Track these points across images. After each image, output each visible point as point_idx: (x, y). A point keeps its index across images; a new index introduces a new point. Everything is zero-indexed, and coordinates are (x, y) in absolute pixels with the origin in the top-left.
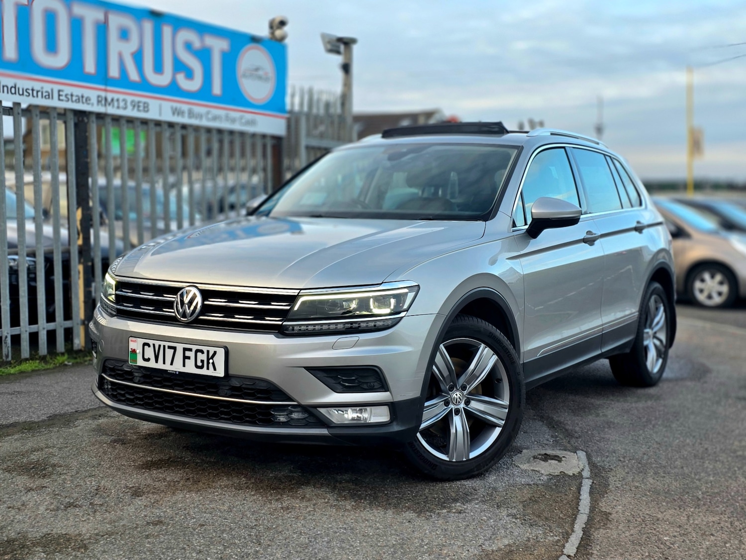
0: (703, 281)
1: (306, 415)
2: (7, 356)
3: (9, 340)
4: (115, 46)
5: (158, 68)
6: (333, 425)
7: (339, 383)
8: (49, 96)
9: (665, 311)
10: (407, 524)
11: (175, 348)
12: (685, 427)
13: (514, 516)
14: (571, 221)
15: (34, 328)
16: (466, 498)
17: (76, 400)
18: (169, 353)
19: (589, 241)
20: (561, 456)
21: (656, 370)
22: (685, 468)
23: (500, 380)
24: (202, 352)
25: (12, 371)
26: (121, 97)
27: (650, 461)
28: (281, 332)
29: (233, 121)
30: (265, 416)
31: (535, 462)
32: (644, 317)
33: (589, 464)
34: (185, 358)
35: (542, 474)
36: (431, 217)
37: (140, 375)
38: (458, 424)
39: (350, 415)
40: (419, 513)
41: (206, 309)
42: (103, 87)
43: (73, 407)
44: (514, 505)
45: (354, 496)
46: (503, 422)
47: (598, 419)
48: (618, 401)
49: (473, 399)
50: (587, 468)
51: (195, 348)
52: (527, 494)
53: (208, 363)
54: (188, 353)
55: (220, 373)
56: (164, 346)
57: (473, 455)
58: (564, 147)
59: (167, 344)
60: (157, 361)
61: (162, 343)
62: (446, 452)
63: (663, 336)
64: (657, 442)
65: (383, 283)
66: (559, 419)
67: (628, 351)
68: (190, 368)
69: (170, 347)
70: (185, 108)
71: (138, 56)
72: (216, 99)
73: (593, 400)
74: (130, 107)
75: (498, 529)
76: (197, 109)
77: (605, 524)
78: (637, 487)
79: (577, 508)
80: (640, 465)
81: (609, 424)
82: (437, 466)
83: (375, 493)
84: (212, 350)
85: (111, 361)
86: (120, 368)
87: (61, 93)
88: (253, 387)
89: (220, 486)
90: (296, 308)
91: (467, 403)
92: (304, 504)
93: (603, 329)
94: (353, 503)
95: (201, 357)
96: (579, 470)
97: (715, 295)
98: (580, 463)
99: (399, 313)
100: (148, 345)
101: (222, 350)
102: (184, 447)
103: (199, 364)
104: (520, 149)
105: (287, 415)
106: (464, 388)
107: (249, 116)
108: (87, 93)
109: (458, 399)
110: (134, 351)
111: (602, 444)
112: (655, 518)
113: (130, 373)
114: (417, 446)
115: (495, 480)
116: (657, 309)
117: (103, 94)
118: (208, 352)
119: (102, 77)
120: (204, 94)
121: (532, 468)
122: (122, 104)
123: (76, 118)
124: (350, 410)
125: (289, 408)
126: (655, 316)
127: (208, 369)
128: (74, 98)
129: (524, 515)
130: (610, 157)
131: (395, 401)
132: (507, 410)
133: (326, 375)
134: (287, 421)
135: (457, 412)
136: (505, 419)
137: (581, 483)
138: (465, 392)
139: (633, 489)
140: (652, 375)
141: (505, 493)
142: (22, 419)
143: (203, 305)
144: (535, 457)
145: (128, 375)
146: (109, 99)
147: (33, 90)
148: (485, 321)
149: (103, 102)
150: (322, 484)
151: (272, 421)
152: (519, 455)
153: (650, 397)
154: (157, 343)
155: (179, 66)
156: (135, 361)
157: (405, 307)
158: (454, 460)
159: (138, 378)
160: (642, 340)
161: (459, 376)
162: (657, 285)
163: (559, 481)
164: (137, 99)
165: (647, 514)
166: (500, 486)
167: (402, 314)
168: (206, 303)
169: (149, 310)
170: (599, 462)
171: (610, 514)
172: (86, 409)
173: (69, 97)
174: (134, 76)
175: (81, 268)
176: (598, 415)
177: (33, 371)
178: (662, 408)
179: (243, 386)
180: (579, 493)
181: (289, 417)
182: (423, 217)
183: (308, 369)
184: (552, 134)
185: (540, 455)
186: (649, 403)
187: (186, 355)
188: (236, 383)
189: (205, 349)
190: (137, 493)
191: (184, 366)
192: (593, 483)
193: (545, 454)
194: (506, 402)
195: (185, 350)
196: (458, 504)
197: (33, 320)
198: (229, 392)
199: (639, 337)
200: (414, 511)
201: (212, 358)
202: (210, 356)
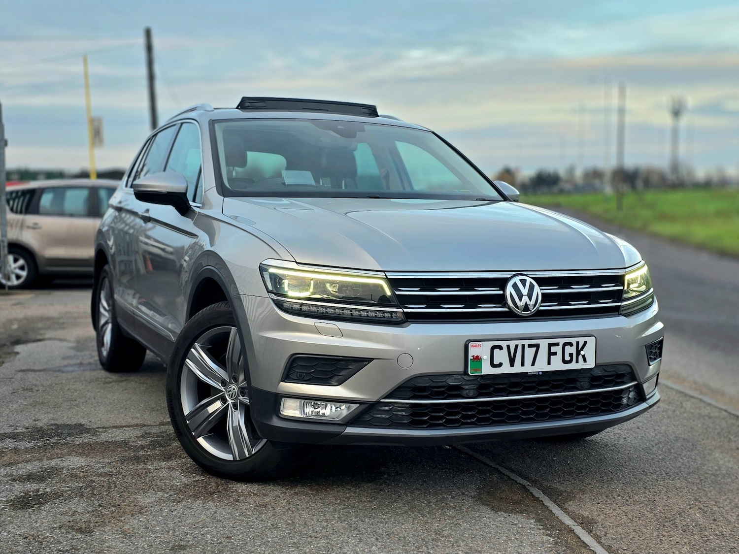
1: (635, 393)
11: (537, 346)
18: (530, 352)
24: (571, 344)
28: (620, 313)
30: (617, 402)
34: (550, 354)
51: (561, 341)
53: (578, 356)
54: (553, 349)
55: (591, 364)
56: (523, 346)
59: (527, 343)
60: (512, 364)
61: (520, 343)
68: (557, 365)
69: (530, 346)
84: (581, 341)
85: (424, 378)
88: (614, 373)
90: (625, 288)
100: (501, 348)
101: (594, 339)
103: (567, 358)
105: (626, 397)
110: (478, 358)
113: (458, 388)
118: (578, 343)
127: (577, 362)
133: (649, 350)
134: (627, 403)
145: (455, 390)
151: (622, 405)
154: (512, 344)
156: (479, 370)
169: (456, 309)
179: (605, 374)
181: (628, 399)
183: (646, 346)
187: (552, 351)
189: (573, 341)
191: (549, 363)
195: (550, 345)
198: (589, 384)
201: (582, 349)
202: (580, 347)
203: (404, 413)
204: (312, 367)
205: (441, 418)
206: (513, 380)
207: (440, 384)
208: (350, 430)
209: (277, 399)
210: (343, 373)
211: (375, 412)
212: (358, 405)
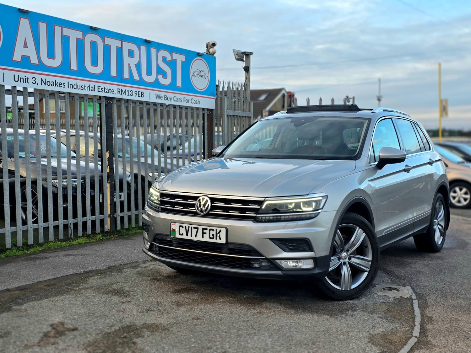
0: (455, 192)
1: (269, 264)
2: (71, 235)
3: (72, 226)
4: (127, 60)
5: (149, 73)
6: (284, 269)
7: (287, 247)
8: (93, 89)
9: (444, 209)
10: (326, 321)
11: (198, 228)
12: (462, 274)
13: (381, 318)
14: (401, 160)
15: (84, 219)
16: (353, 309)
17: (119, 258)
18: (194, 231)
19: (407, 170)
20: (398, 288)
21: (439, 243)
22: (467, 295)
23: (366, 247)
24: (213, 230)
25: (74, 243)
26: (130, 89)
27: (447, 291)
28: (255, 220)
29: (188, 101)
30: (247, 264)
31: (385, 291)
32: (434, 212)
33: (414, 292)
34: (203, 233)
35: (390, 298)
36: (325, 158)
37: (177, 242)
38: (346, 271)
39: (291, 264)
40: (331, 316)
41: (213, 208)
42: (121, 84)
43: (118, 262)
44: (380, 312)
45: (293, 307)
46: (369, 269)
47: (412, 269)
48: (420, 260)
49: (353, 257)
50: (414, 295)
51: (209, 228)
52: (384, 307)
53: (217, 236)
54: (205, 231)
55: (223, 241)
56: (192, 227)
57: (353, 287)
58: (391, 118)
59: (193, 226)
60: (187, 235)
61: (190, 226)
62: (339, 285)
63: (443, 224)
64: (448, 281)
65: (309, 194)
66: (390, 269)
67: (425, 232)
68: (206, 239)
69: (194, 228)
70: (162, 94)
71: (138, 66)
72: (179, 89)
73: (406, 260)
74: (134, 95)
75: (375, 324)
76: (169, 95)
77: (431, 322)
78: (443, 304)
79: (414, 314)
80: (442, 293)
81: (419, 272)
82: (335, 292)
83: (303, 306)
84: (219, 229)
85: (159, 235)
86: (165, 239)
87: (99, 88)
88: (241, 249)
89: (220, 301)
90: (263, 207)
91: (350, 259)
92: (268, 311)
93: (414, 220)
94: (294, 311)
95: (212, 233)
96: (410, 296)
97: (462, 200)
98: (409, 292)
99: (318, 210)
100: (182, 227)
101: (225, 229)
102: (191, 282)
103: (211, 236)
104: (370, 120)
105: (259, 264)
106: (348, 251)
107: (196, 99)
108: (112, 87)
109: (345, 257)
110: (174, 230)
111: (418, 283)
112: (457, 319)
113: (171, 242)
114: (325, 282)
115: (365, 300)
116: (440, 208)
117: (120, 88)
119: (120, 78)
120: (172, 86)
121: (384, 294)
122: (130, 93)
123: (106, 101)
124: (291, 261)
125: (261, 260)
126: (439, 212)
127: (216, 239)
128: (106, 90)
129: (387, 318)
130: (413, 122)
131: (317, 256)
132: (371, 263)
133: (280, 243)
134: (259, 267)
135: (345, 263)
136: (369, 267)
137: (412, 302)
138: (349, 253)
139: (441, 305)
140: (438, 246)
141: (373, 307)
142: (94, 268)
143: (212, 206)
144: (384, 289)
145: (170, 243)
146: (124, 91)
147: (85, 86)
148: (359, 215)
149: (120, 92)
150: (274, 301)
151: (251, 267)
152: (375, 288)
153: (438, 258)
154: (187, 226)
155: (160, 71)
156: (175, 235)
157: (321, 207)
158: (343, 290)
159: (175, 245)
160: (433, 226)
161: (346, 244)
162: (440, 195)
163: (400, 301)
164: (138, 90)
165: (452, 317)
166: (369, 303)
167: (320, 211)
168: (213, 204)
169: (180, 208)
170: (419, 292)
171: (433, 317)
172: (125, 263)
173: (103, 90)
174: (136, 77)
175: (108, 185)
176: (411, 268)
177: (85, 243)
178: (446, 264)
179: (236, 248)
180: (413, 307)
181: (260, 265)
182: (320, 158)
183: (271, 239)
184: (384, 111)
185: (386, 287)
186: (438, 261)
188: (232, 247)
189: (215, 229)
190: (179, 305)
191: (203, 237)
192: (419, 302)
193: (389, 287)
194: (370, 258)
195: (203, 229)
196: (350, 312)
197: (84, 215)
198: (228, 252)
199: (431, 224)
200: (328, 315)
201: (219, 233)
202: (218, 232)
203: (158, 249)
210: (147, 230)
211: (154, 247)
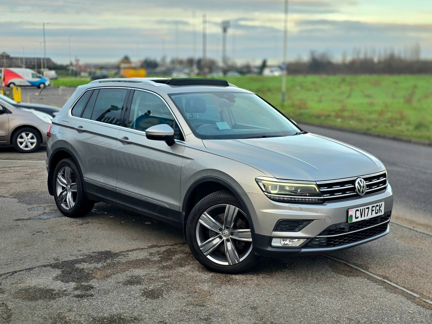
0: (22, 137)
11: (368, 208)
18: (367, 211)
24: (378, 206)
34: (372, 210)
37: (348, 227)
51: (375, 205)
53: (379, 210)
55: (382, 213)
56: (365, 208)
59: (366, 207)
60: (361, 217)
61: (364, 207)
68: (374, 215)
84: (380, 203)
88: (387, 215)
97: (29, 144)
100: (358, 210)
101: (384, 202)
103: (377, 212)
110: (351, 216)
113: (343, 228)
127: (379, 212)
145: (343, 230)
154: (362, 208)
156: (351, 221)
159: (348, 229)
169: (340, 194)
187: (373, 209)
188: (383, 216)
189: (378, 204)
191: (372, 215)
195: (372, 207)
202: (380, 206)
203: (324, 241)
204: (288, 224)
205: (337, 242)
206: (360, 223)
207: (338, 228)
208: (303, 250)
209: (270, 238)
210: (301, 226)
211: (313, 242)
212: (306, 239)
